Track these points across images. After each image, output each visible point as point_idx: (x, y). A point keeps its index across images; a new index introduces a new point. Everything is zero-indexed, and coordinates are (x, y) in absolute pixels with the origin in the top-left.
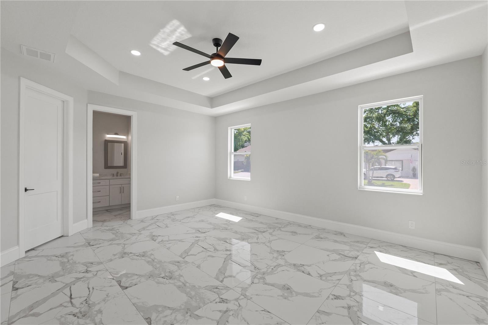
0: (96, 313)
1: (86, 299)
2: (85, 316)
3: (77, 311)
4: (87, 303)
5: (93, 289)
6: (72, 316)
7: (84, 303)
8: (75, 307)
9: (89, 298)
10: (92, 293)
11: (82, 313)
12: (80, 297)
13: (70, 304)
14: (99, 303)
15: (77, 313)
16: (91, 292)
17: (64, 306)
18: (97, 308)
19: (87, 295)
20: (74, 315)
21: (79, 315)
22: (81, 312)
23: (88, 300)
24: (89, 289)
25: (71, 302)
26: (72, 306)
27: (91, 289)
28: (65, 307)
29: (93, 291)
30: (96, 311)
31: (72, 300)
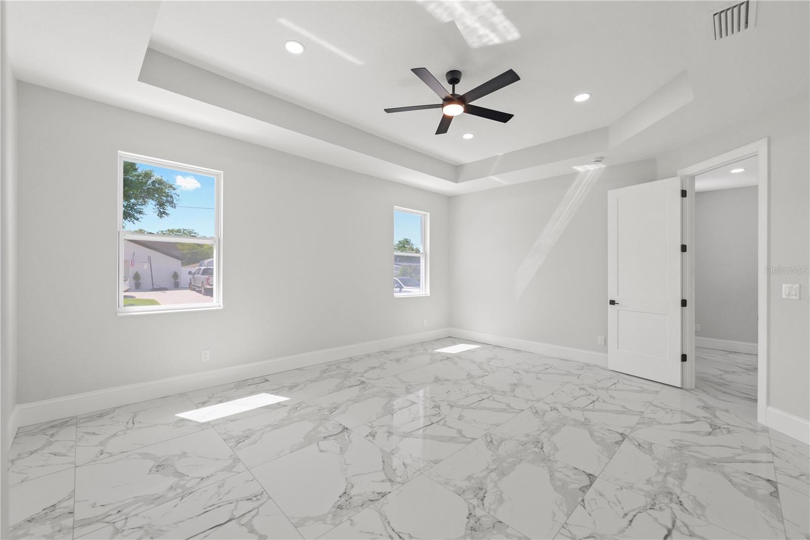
0: (655, 485)
1: (650, 509)
2: (669, 491)
3: (673, 505)
4: (655, 503)
5: (626, 515)
6: (685, 505)
7: (657, 507)
8: (673, 513)
9: (645, 507)
10: (634, 510)
11: (670, 498)
12: (656, 520)
13: (678, 523)
14: (641, 490)
15: (676, 503)
16: (636, 512)
17: (688, 528)
18: (649, 488)
19: (644, 514)
20: (681, 505)
21: (675, 499)
22: (671, 500)
23: (649, 506)
24: (631, 521)
25: (674, 525)
26: (676, 517)
27: (629, 517)
28: (686, 526)
29: (631, 511)
30: (652, 485)
31: (670, 526)
